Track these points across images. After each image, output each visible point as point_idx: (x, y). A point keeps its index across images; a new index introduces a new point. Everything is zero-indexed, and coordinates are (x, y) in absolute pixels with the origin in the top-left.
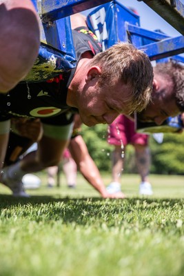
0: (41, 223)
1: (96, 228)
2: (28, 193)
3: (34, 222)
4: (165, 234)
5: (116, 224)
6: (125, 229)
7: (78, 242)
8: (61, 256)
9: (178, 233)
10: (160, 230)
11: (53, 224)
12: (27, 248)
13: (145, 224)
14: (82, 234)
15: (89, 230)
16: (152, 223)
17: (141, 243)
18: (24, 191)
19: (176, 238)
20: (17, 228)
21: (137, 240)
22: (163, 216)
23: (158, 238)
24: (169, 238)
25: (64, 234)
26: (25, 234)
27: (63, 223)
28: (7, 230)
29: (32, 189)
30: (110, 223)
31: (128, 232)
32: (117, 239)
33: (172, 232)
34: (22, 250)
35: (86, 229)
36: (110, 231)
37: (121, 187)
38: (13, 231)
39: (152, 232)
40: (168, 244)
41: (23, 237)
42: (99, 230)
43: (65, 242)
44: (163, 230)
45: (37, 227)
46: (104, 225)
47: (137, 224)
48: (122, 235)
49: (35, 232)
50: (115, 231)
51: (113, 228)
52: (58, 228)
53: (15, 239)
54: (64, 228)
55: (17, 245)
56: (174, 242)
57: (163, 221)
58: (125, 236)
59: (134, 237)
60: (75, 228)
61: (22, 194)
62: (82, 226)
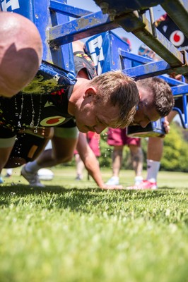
0: (52, 210)
1: (98, 215)
2: (43, 184)
3: (46, 209)
4: (156, 222)
5: (115, 212)
6: (123, 217)
7: (83, 228)
8: (68, 241)
9: (166, 221)
10: (151, 219)
11: (62, 212)
12: (39, 232)
13: (140, 212)
14: (87, 221)
15: (92, 218)
16: (145, 212)
17: (136, 230)
18: (39, 182)
19: (164, 225)
20: (32, 215)
21: (132, 226)
22: (154, 205)
23: (150, 225)
24: (159, 226)
25: (71, 220)
26: (38, 220)
27: (70, 211)
28: (23, 216)
29: (46, 180)
30: (110, 212)
31: (125, 219)
32: (115, 225)
33: (162, 220)
34: (34, 234)
35: (90, 216)
36: (110, 218)
37: (119, 180)
38: (28, 217)
39: (145, 219)
40: (159, 230)
41: (36, 223)
42: (101, 217)
43: (72, 228)
44: (154, 218)
45: (49, 213)
46: (105, 213)
47: (133, 213)
48: (120, 222)
49: (46, 219)
50: (114, 218)
51: (112, 216)
52: (66, 215)
53: (29, 224)
54: (71, 215)
55: (30, 230)
56: (163, 228)
57: (154, 211)
58: (122, 223)
59: (129, 225)
60: (81, 215)
61: (38, 185)
62: (86, 214)
